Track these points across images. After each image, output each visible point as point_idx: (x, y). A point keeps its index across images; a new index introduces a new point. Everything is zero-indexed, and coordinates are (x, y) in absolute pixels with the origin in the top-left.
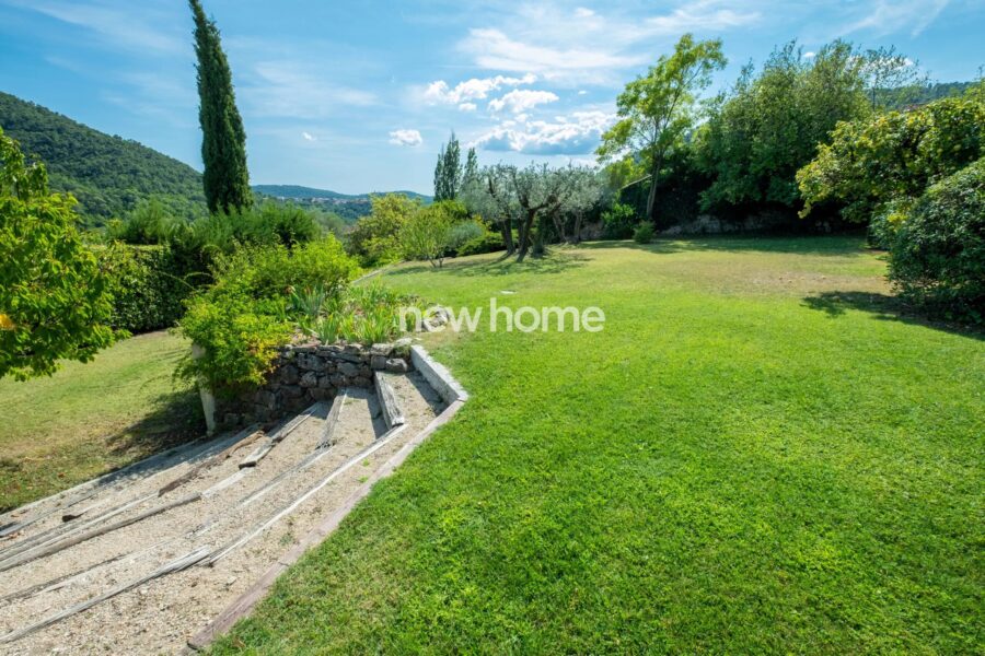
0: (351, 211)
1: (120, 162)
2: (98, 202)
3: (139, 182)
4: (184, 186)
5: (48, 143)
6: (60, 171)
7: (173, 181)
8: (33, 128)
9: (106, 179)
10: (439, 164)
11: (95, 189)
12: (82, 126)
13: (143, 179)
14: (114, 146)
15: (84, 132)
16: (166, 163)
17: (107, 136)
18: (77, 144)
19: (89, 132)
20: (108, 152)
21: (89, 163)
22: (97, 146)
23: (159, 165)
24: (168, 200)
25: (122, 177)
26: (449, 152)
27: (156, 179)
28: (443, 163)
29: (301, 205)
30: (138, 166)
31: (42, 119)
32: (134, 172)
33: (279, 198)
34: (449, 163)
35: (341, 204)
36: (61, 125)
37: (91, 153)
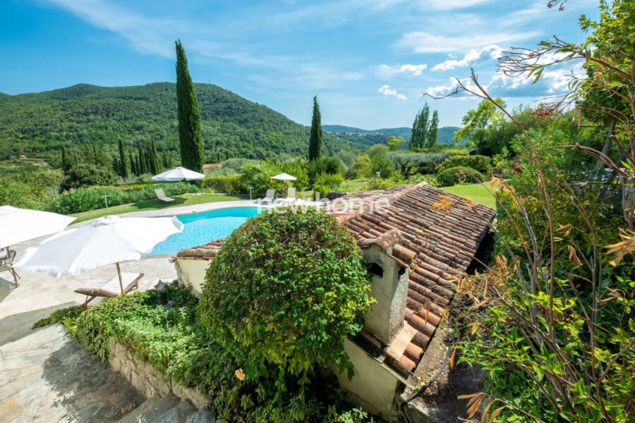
0: (368, 140)
1: (256, 116)
2: (245, 136)
3: (264, 125)
4: (282, 127)
5: (230, 108)
6: (232, 121)
7: (278, 125)
8: (226, 101)
9: (250, 124)
10: (416, 120)
11: (245, 129)
12: (244, 99)
13: (265, 124)
14: (255, 108)
15: (244, 102)
16: (276, 115)
17: (253, 103)
18: (241, 108)
19: (247, 102)
20: (252, 111)
21: (244, 117)
22: (249, 108)
23: (272, 117)
24: (275, 135)
25: (256, 123)
26: (422, 113)
27: (271, 123)
28: (418, 119)
29: (340, 137)
30: (263, 117)
31: (229, 97)
32: (262, 120)
33: (328, 132)
34: (422, 119)
35: (363, 136)
36: (236, 99)
37: (245, 112)
